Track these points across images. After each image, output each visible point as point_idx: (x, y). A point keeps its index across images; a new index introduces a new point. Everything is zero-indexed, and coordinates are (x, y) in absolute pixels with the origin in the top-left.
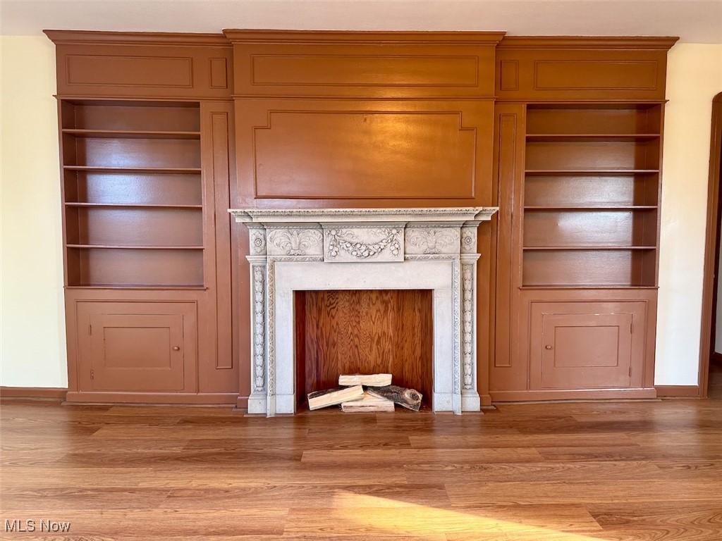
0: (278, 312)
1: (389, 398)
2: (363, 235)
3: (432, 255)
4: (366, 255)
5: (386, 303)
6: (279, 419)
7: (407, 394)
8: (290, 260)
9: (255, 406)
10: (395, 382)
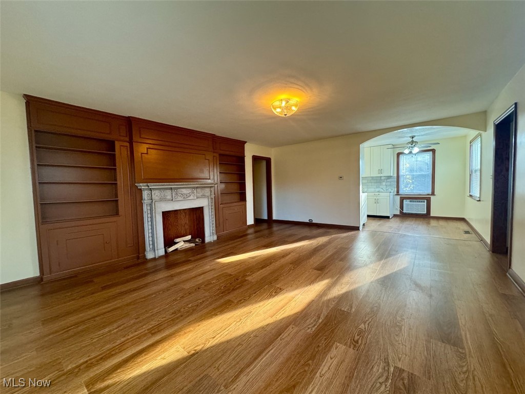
0: (157, 220)
1: (192, 243)
2: (185, 191)
3: (203, 196)
4: (186, 198)
5: (185, 213)
6: (161, 257)
7: (197, 240)
8: (161, 201)
9: (150, 255)
10: (192, 237)
